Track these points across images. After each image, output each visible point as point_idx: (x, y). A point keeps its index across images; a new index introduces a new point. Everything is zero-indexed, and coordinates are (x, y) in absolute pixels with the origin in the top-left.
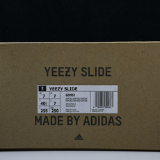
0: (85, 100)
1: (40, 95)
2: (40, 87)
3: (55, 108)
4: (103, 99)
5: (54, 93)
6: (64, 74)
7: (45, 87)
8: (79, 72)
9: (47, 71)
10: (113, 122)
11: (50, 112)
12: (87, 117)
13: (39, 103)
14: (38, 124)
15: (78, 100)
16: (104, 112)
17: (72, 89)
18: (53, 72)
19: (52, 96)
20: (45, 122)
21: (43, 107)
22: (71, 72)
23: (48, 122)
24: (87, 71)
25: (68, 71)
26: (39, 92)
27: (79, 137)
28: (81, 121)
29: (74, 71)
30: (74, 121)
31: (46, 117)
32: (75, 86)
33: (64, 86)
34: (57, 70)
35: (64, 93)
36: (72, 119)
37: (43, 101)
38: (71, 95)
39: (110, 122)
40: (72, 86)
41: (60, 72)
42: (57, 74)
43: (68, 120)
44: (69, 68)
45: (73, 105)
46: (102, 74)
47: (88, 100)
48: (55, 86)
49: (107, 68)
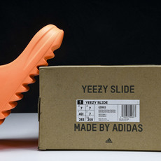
0: (114, 111)
1: (78, 107)
2: (78, 101)
3: (90, 117)
4: (128, 111)
5: (89, 106)
6: (97, 91)
7: (82, 101)
8: (109, 89)
9: (84, 89)
10: (136, 129)
11: (86, 120)
12: (115, 125)
13: (78, 114)
14: (77, 130)
15: (108, 111)
16: (129, 121)
17: (104, 103)
18: (88, 89)
19: (88, 108)
20: (82, 128)
21: (81, 117)
22: (103, 90)
23: (84, 128)
24: (115, 89)
25: (100, 89)
26: (77, 105)
27: (109, 141)
28: (111, 128)
29: (105, 89)
30: (105, 127)
31: (83, 125)
32: (105, 101)
33: (97, 101)
34: (92, 88)
35: (97, 106)
36: (104, 126)
37: (80, 112)
38: (103, 107)
39: (133, 129)
40: (103, 100)
41: (94, 89)
42: (92, 91)
43: (101, 127)
44: (101, 86)
45: (104, 116)
46: (127, 91)
47: (116, 111)
48: (90, 100)
49: (131, 86)
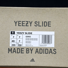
0: (36, 39)
1: (11, 36)
2: (12, 32)
3: (20, 44)
6: (25, 25)
9: (16, 23)
10: (52, 52)
11: (17, 46)
12: (37, 49)
13: (11, 41)
14: (10, 52)
15: (32, 39)
16: (47, 46)
18: (19, 24)
19: (18, 37)
20: (14, 51)
21: (13, 43)
23: (15, 51)
24: (38, 24)
25: (27, 24)
26: (11, 35)
27: (33, 60)
28: (34, 51)
29: (31, 24)
31: (14, 49)
32: (31, 32)
33: (25, 32)
34: (21, 23)
35: (25, 35)
36: (29, 50)
37: (13, 40)
38: (29, 37)
39: (50, 52)
40: (29, 32)
41: (23, 24)
42: (21, 25)
43: (27, 51)
44: (28, 22)
45: (29, 42)
47: (38, 39)
48: (20, 32)
